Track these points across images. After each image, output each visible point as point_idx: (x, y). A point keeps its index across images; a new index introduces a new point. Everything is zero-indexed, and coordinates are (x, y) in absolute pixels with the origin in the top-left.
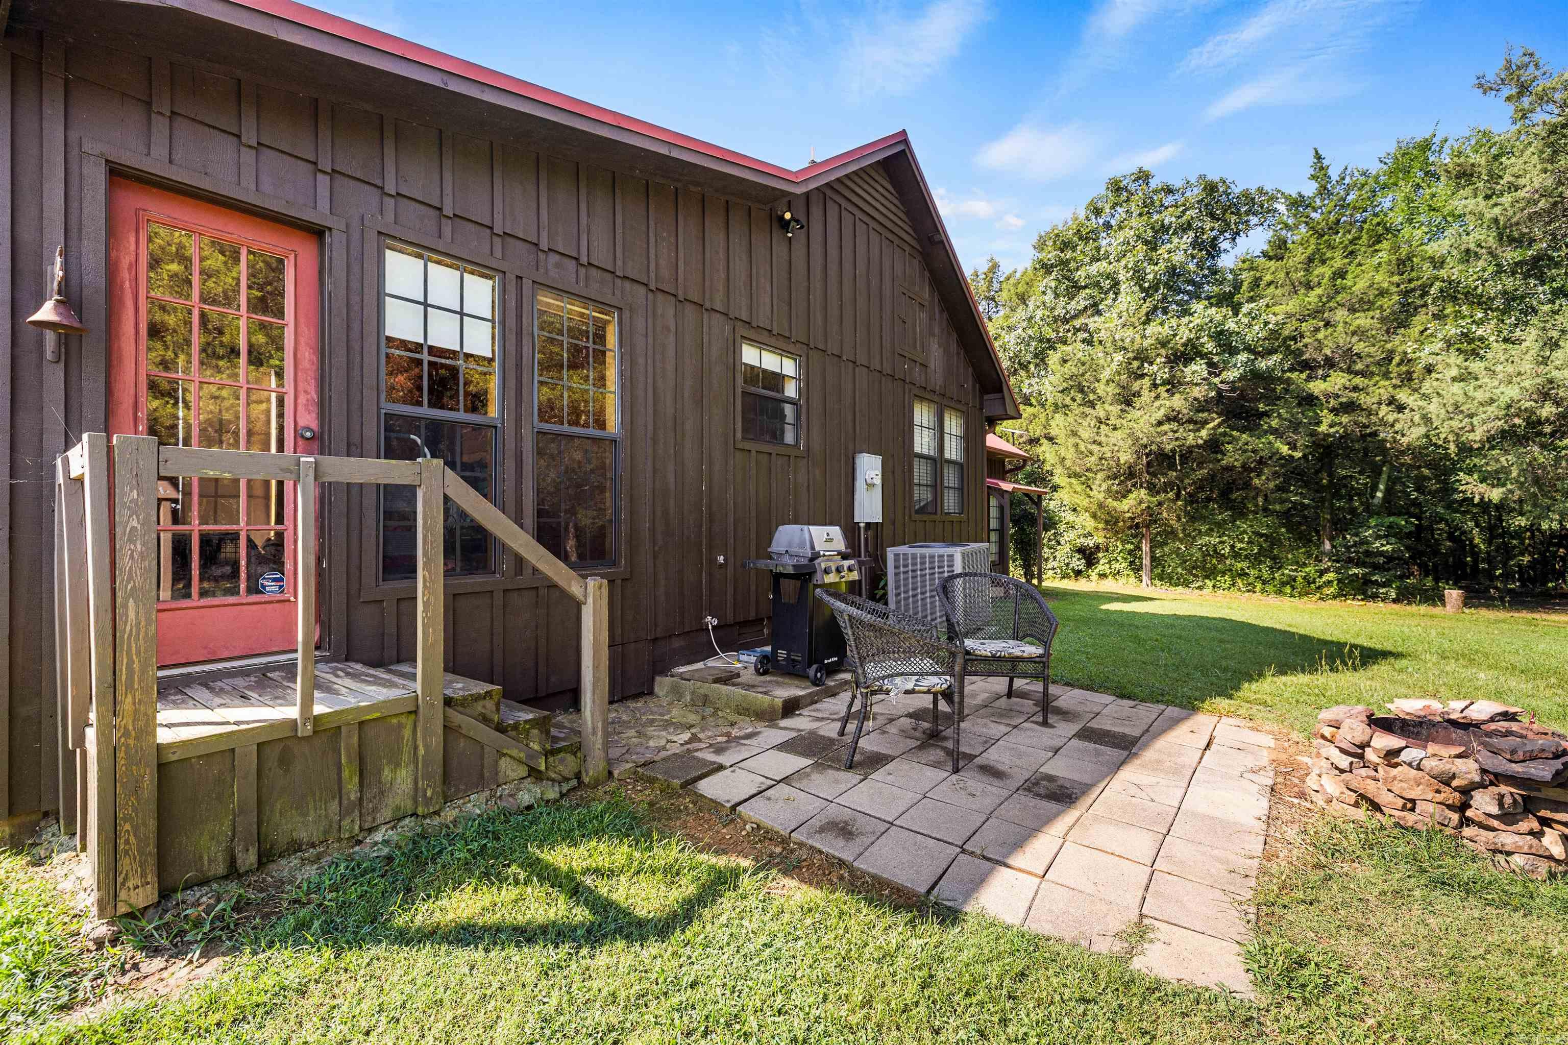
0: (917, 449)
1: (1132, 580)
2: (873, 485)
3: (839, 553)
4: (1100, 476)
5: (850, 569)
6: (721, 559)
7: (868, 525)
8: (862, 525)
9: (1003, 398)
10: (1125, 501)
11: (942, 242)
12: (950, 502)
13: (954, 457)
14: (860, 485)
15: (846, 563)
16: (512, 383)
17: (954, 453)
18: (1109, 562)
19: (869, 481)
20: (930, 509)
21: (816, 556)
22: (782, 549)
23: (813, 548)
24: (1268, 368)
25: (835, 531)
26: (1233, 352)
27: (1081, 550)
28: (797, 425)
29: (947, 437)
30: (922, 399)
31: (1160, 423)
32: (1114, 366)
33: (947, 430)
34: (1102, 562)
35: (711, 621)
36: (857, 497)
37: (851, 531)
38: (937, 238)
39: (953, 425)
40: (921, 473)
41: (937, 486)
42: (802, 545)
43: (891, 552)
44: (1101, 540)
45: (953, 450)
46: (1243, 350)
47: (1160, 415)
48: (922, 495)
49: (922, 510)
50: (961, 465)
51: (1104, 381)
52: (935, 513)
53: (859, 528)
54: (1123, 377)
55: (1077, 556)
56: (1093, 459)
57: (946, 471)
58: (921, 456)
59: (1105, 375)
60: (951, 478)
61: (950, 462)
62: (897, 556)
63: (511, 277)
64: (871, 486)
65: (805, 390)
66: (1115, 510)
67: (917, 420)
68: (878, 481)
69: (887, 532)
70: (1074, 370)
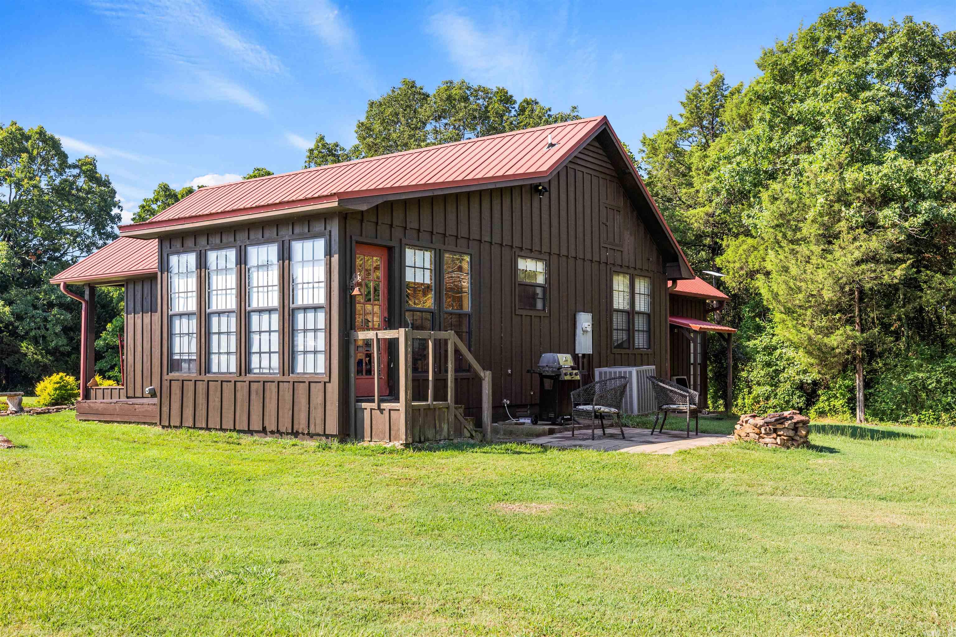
0: (615, 306)
1: (848, 415)
2: (587, 331)
3: (571, 367)
4: (809, 312)
5: (576, 374)
6: (510, 371)
7: (584, 355)
8: (580, 355)
9: (679, 266)
10: (833, 337)
11: (630, 173)
12: (640, 341)
13: (642, 309)
14: (579, 332)
15: (575, 372)
16: (438, 295)
17: (642, 306)
18: (828, 400)
19: (584, 329)
20: (625, 345)
21: (560, 368)
22: (545, 365)
23: (559, 364)
24: (949, 214)
25: (569, 356)
26: (921, 197)
27: (801, 386)
28: (544, 299)
29: (637, 297)
30: (618, 273)
31: (858, 263)
32: (818, 207)
33: (637, 291)
34: (822, 398)
35: (506, 402)
36: (577, 338)
37: (575, 357)
38: (627, 171)
39: (642, 286)
40: (618, 321)
41: (630, 330)
42: (554, 361)
43: (597, 371)
44: (817, 377)
45: (642, 305)
46: (930, 197)
47: (857, 254)
48: (619, 336)
49: (620, 346)
50: (648, 315)
51: (809, 221)
52: (629, 348)
53: (578, 357)
54: (826, 218)
55: (798, 393)
56: (800, 296)
57: (636, 319)
58: (618, 311)
59: (811, 215)
60: (640, 324)
61: (639, 313)
62: (600, 373)
63: (438, 251)
64: (585, 332)
65: (548, 280)
66: (826, 345)
67: (615, 287)
68: (589, 329)
69: (596, 360)
70: (782, 208)
